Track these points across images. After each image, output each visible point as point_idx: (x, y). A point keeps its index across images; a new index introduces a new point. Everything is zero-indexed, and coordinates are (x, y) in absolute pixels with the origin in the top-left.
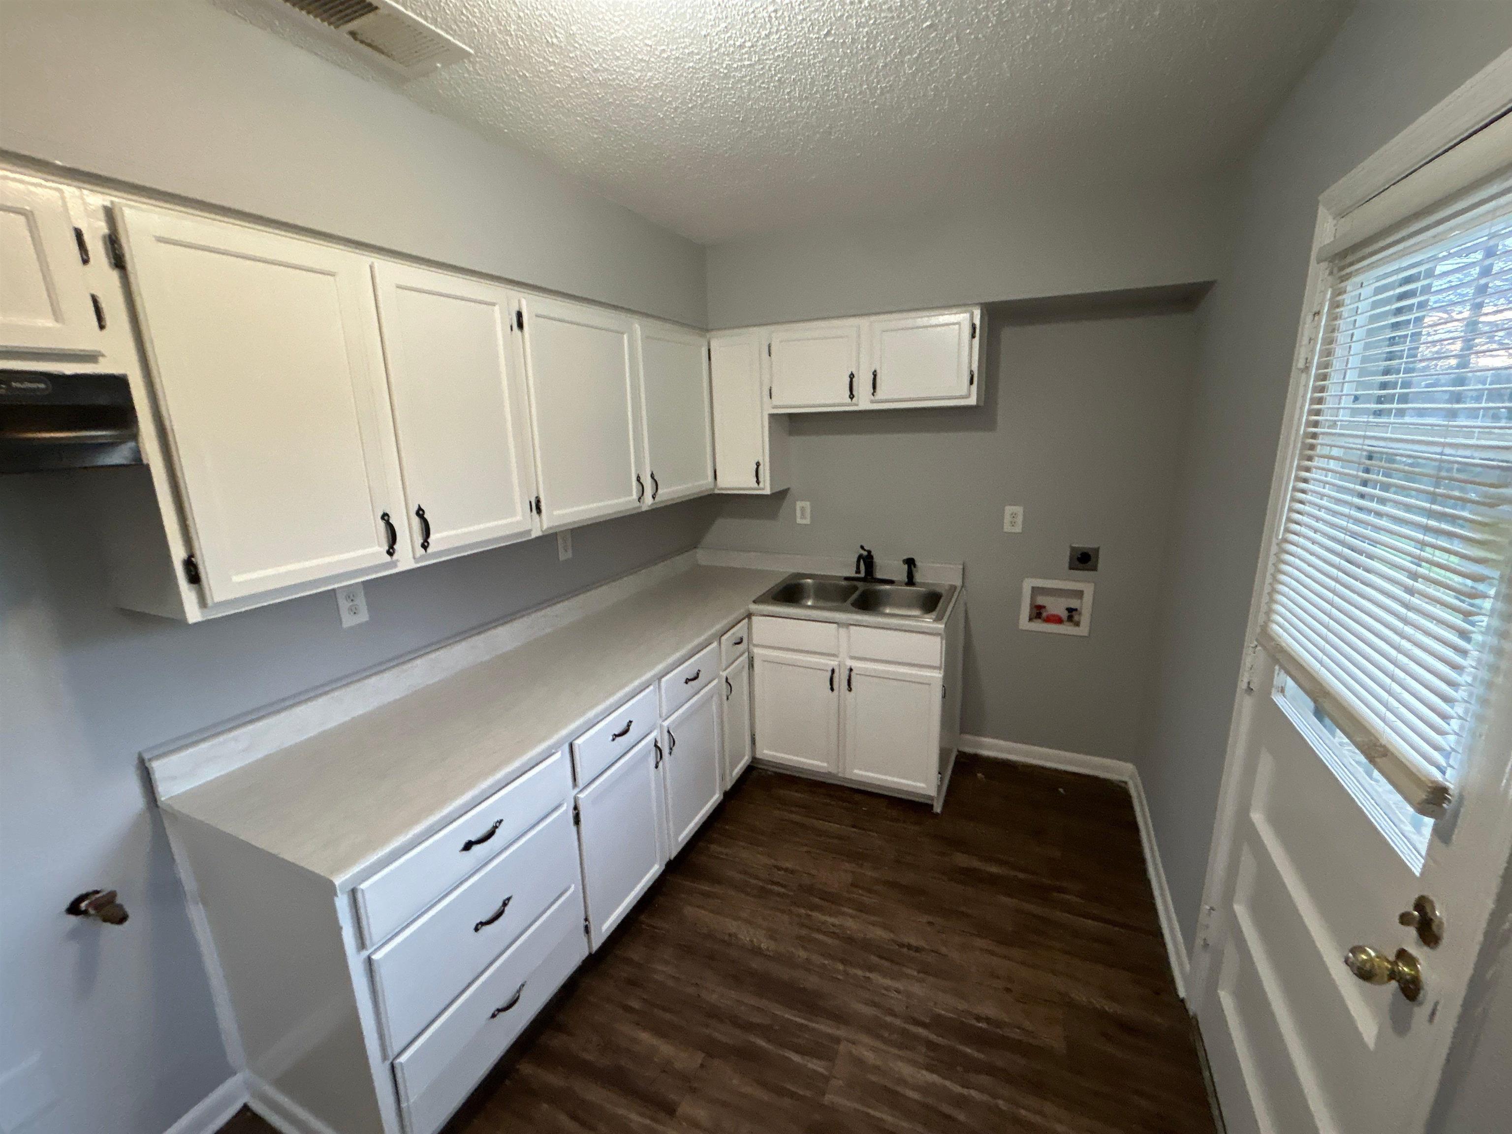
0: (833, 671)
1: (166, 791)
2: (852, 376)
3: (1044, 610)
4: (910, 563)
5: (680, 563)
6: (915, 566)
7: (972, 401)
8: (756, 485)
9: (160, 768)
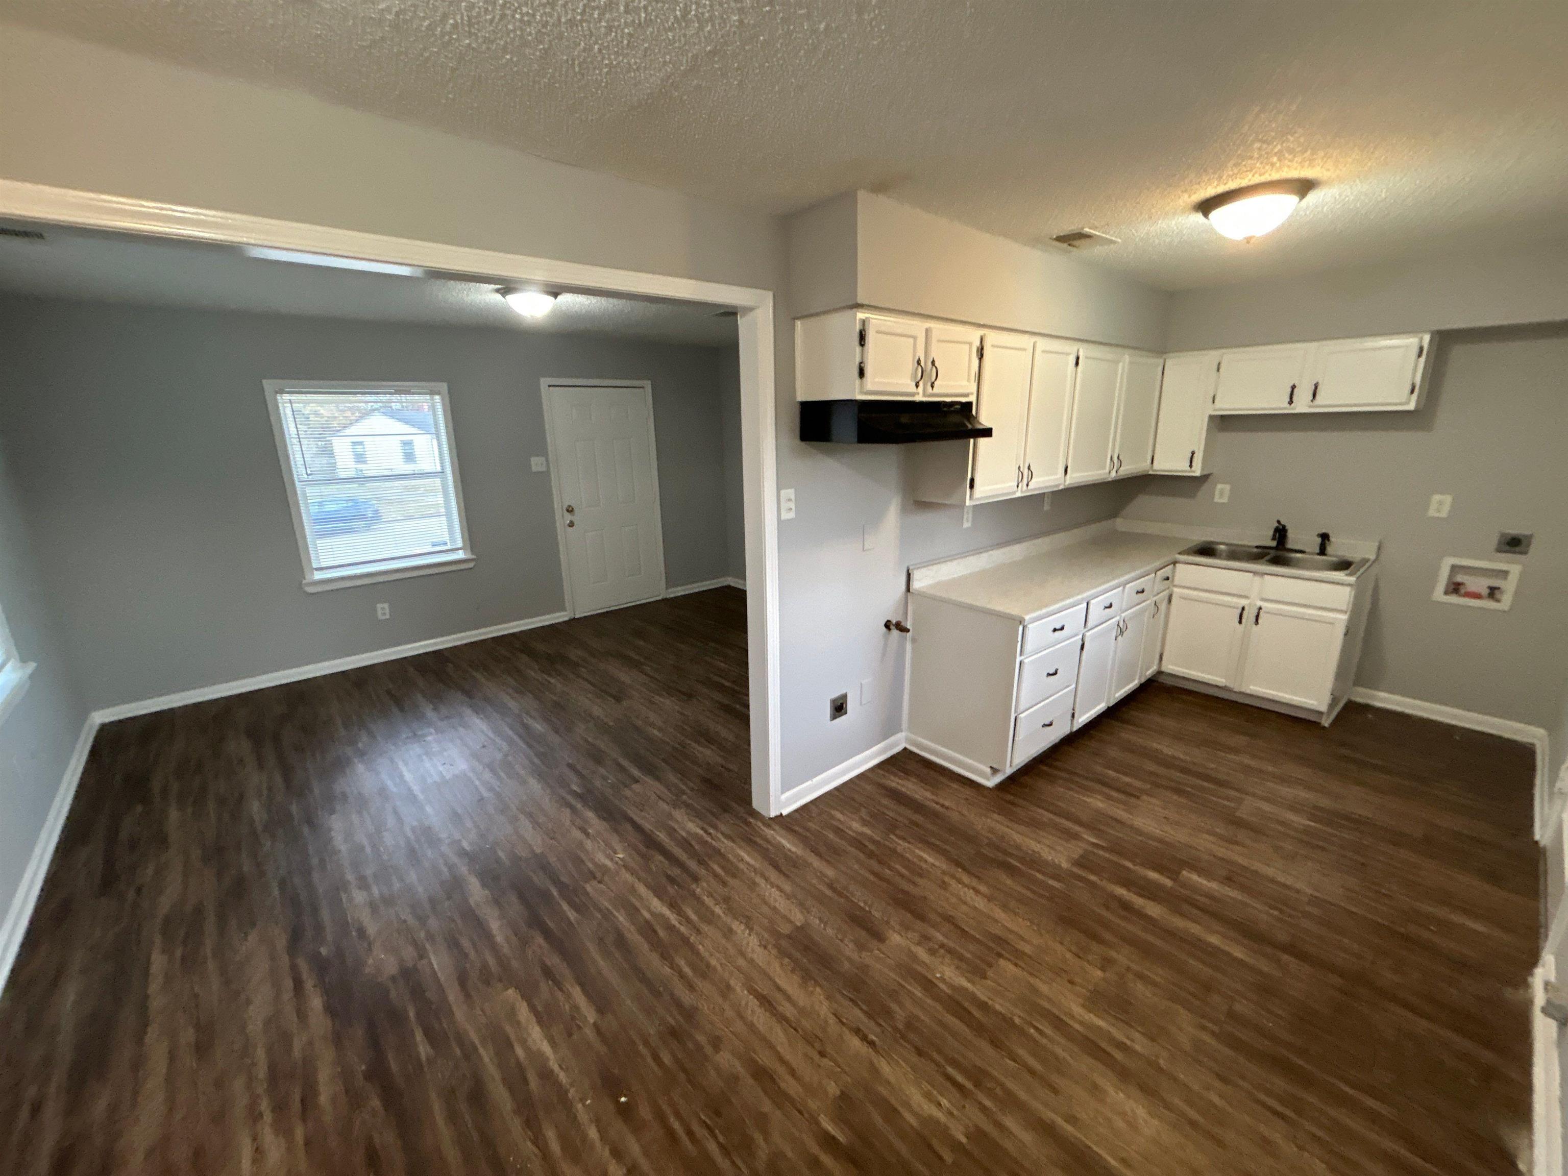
0: (1243, 609)
1: (916, 585)
2: (1293, 387)
3: (1462, 587)
4: (1325, 537)
5: (1106, 525)
6: (1329, 540)
7: (1411, 406)
8: (1189, 469)
9: (917, 575)
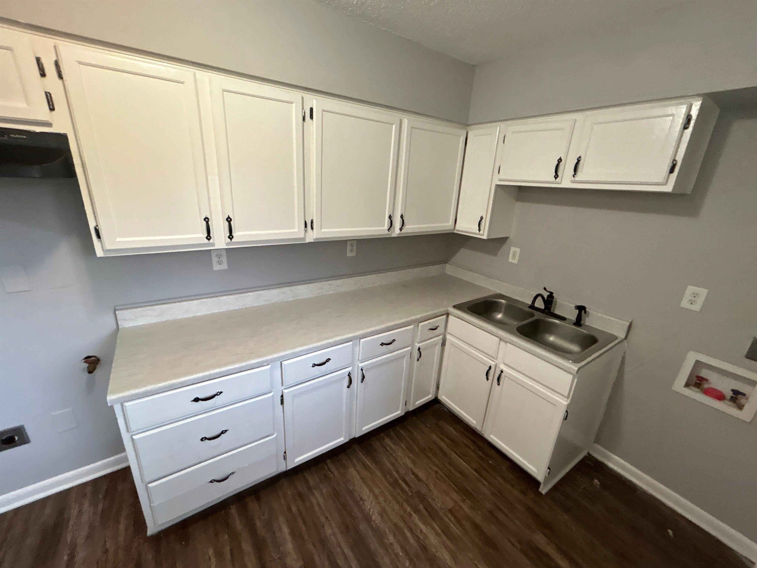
0: (490, 367)
2: (559, 162)
3: (705, 382)
4: (582, 309)
6: (584, 311)
7: (669, 188)
8: (478, 232)
